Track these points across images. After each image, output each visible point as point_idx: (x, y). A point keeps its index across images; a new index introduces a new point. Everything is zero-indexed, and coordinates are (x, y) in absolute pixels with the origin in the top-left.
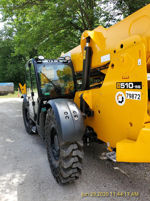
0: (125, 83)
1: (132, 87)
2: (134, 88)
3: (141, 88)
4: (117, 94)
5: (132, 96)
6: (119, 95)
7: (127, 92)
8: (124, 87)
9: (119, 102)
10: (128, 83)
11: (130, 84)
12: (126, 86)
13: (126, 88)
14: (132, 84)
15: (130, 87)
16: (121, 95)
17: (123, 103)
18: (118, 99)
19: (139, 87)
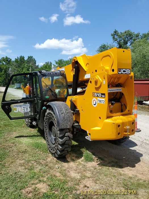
0: (97, 93)
1: (101, 96)
2: (101, 97)
3: (105, 97)
4: (93, 100)
5: (100, 101)
6: (94, 100)
7: (98, 99)
8: (96, 96)
9: (94, 104)
10: (99, 93)
11: (99, 94)
12: (97, 95)
13: (97, 96)
14: (101, 94)
15: (99, 96)
16: (95, 100)
17: (96, 105)
18: (93, 103)
19: (104, 96)
